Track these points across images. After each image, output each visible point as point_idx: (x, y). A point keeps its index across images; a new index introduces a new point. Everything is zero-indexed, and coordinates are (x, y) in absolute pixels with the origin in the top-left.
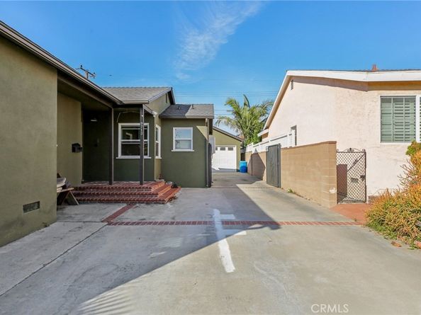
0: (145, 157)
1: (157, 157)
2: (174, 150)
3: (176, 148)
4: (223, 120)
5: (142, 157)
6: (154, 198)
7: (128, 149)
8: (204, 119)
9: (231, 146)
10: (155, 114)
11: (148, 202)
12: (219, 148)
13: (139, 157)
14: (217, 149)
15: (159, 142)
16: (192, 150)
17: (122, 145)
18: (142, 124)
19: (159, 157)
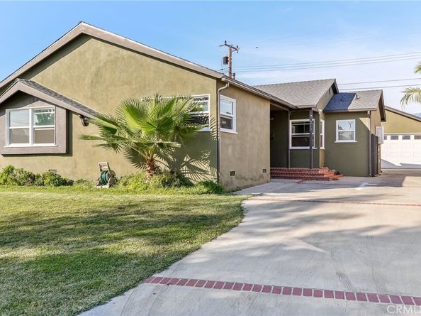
0: (313, 148)
1: (321, 148)
2: (337, 141)
3: (339, 139)
4: (415, 95)
5: (311, 148)
6: (321, 177)
7: (297, 141)
8: (367, 112)
9: (407, 134)
10: (320, 111)
11: (317, 179)
12: (389, 137)
13: (308, 148)
14: (385, 138)
15: (323, 134)
16: (354, 141)
17: (292, 138)
18: (310, 120)
19: (323, 148)
